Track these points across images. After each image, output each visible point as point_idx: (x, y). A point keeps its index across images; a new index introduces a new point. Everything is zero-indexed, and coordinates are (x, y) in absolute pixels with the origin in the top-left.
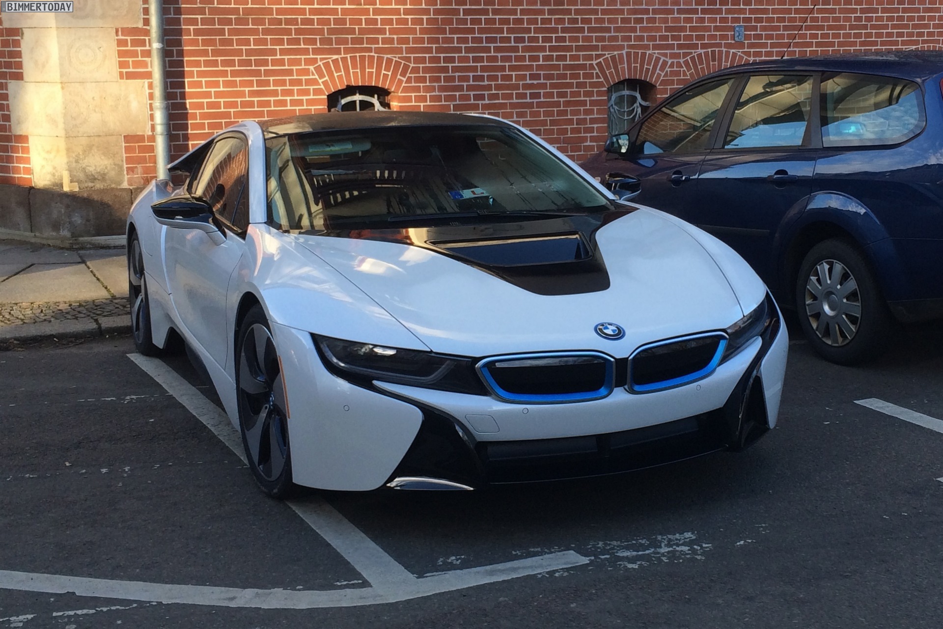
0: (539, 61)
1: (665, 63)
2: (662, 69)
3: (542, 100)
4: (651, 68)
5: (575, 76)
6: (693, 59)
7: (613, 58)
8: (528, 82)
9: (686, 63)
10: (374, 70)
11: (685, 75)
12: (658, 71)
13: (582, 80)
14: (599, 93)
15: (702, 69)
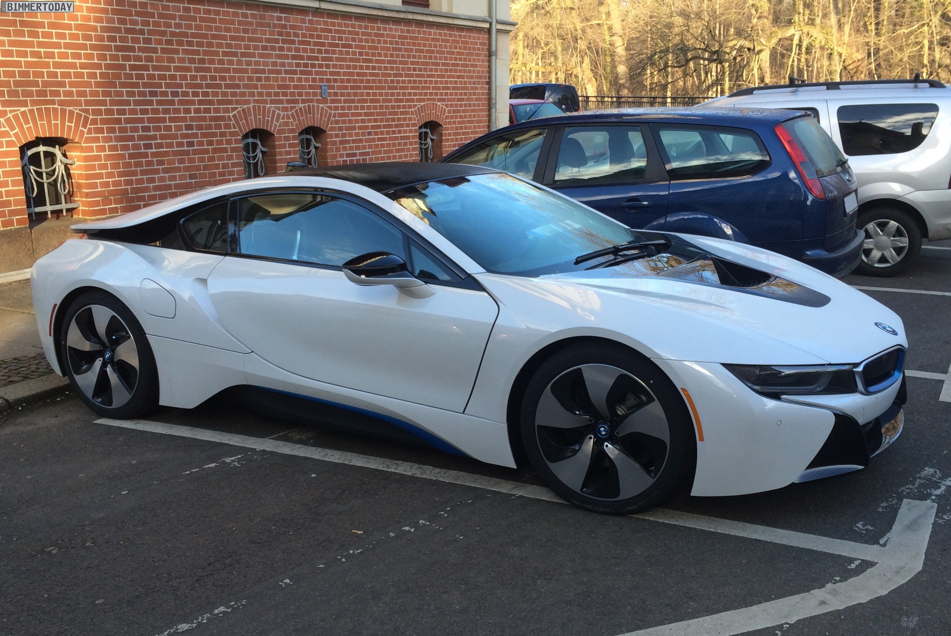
0: (191, 114)
1: (279, 115)
2: (277, 121)
3: (196, 148)
4: (270, 119)
5: (218, 127)
6: (296, 111)
7: (244, 110)
8: (184, 132)
9: (292, 115)
10: (59, 122)
11: (293, 125)
12: (275, 122)
13: (223, 130)
14: (237, 141)
15: (303, 120)
